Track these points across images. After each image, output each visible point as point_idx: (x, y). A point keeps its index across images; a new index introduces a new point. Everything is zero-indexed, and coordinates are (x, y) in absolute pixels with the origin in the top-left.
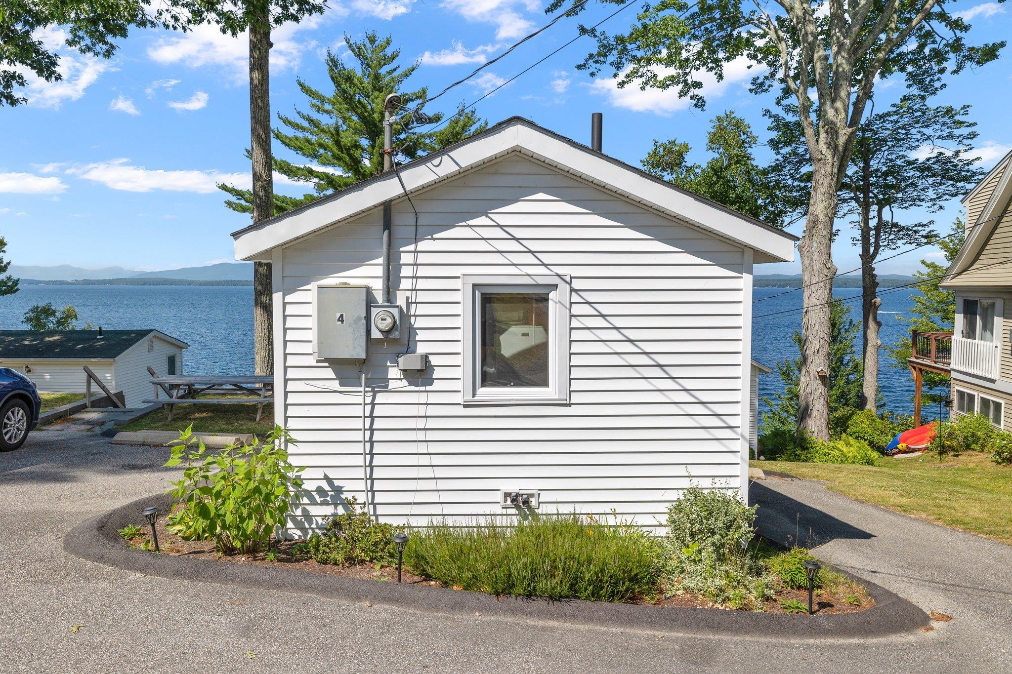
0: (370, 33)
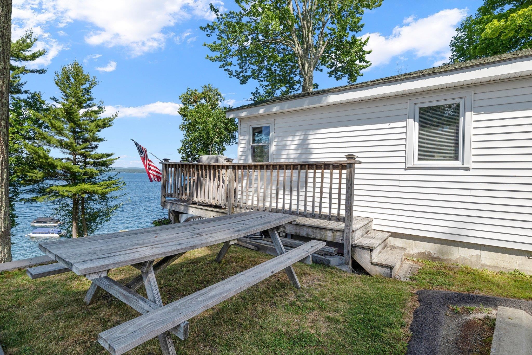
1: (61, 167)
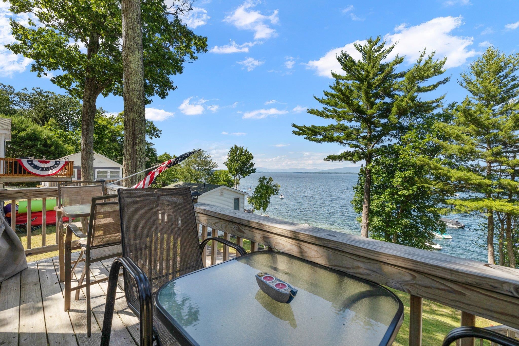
1: (456, 178)
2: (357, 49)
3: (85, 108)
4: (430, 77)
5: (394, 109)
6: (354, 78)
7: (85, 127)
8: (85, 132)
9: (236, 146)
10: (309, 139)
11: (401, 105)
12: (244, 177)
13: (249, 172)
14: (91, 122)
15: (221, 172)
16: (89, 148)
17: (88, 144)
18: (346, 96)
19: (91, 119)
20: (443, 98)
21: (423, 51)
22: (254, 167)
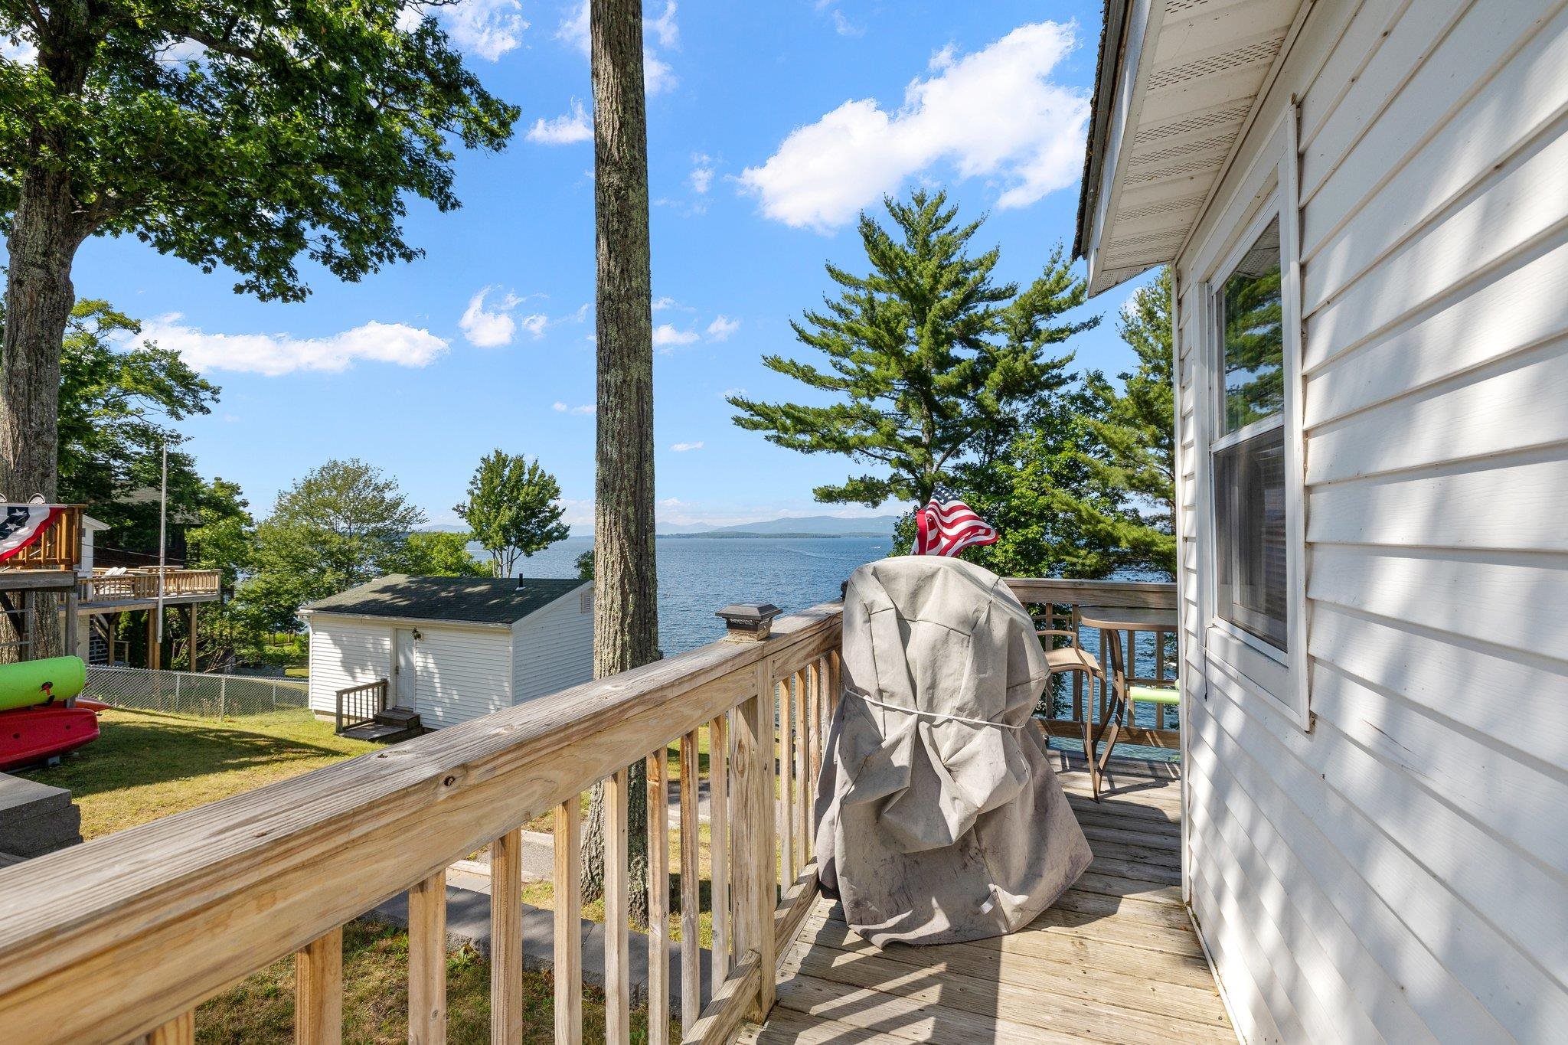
0: (917, 192)
1: (1128, 541)
2: (894, 215)
3: (27, 288)
4: (1063, 310)
5: (996, 377)
6: (896, 290)
7: (21, 364)
8: (23, 385)
9: (498, 454)
10: (779, 440)
11: (1011, 369)
12: (529, 555)
13: (549, 537)
14: (52, 348)
15: (433, 539)
16: (40, 450)
17: (38, 435)
18: (895, 338)
19: (51, 334)
20: (1071, 359)
21: (1055, 250)
22: (564, 520)
